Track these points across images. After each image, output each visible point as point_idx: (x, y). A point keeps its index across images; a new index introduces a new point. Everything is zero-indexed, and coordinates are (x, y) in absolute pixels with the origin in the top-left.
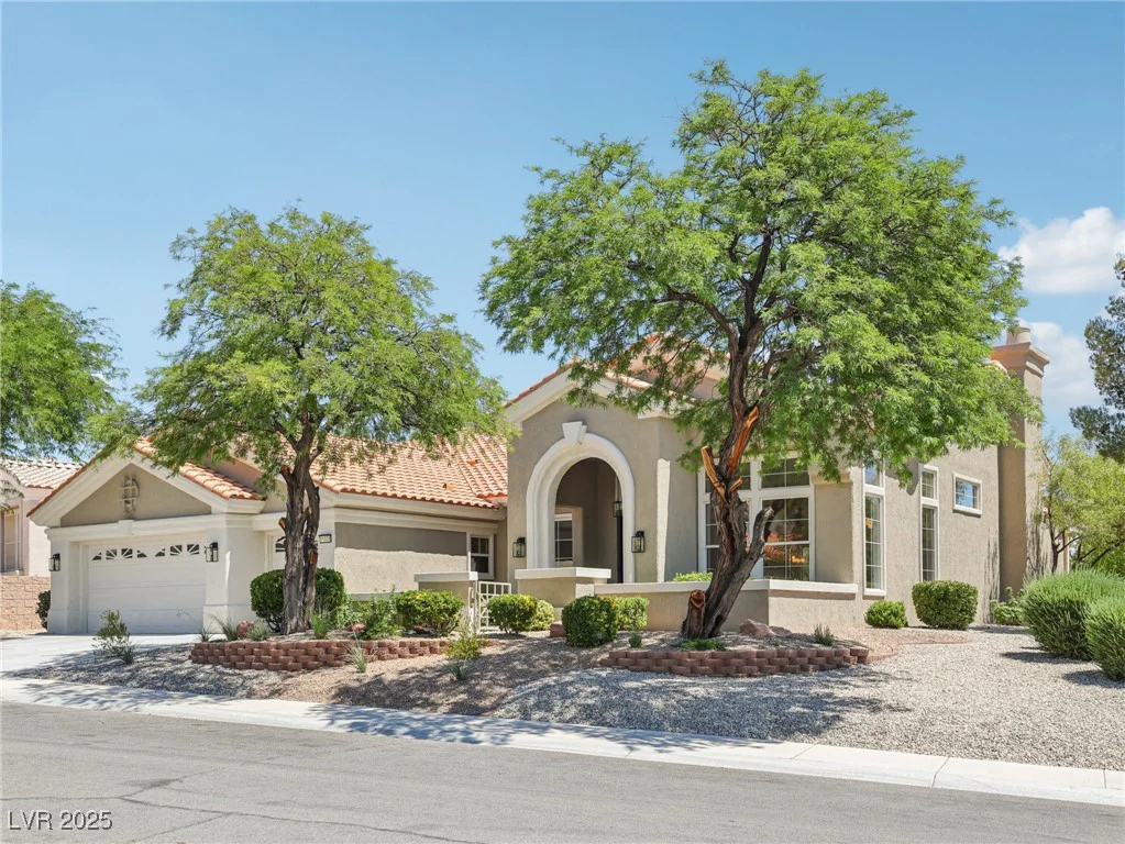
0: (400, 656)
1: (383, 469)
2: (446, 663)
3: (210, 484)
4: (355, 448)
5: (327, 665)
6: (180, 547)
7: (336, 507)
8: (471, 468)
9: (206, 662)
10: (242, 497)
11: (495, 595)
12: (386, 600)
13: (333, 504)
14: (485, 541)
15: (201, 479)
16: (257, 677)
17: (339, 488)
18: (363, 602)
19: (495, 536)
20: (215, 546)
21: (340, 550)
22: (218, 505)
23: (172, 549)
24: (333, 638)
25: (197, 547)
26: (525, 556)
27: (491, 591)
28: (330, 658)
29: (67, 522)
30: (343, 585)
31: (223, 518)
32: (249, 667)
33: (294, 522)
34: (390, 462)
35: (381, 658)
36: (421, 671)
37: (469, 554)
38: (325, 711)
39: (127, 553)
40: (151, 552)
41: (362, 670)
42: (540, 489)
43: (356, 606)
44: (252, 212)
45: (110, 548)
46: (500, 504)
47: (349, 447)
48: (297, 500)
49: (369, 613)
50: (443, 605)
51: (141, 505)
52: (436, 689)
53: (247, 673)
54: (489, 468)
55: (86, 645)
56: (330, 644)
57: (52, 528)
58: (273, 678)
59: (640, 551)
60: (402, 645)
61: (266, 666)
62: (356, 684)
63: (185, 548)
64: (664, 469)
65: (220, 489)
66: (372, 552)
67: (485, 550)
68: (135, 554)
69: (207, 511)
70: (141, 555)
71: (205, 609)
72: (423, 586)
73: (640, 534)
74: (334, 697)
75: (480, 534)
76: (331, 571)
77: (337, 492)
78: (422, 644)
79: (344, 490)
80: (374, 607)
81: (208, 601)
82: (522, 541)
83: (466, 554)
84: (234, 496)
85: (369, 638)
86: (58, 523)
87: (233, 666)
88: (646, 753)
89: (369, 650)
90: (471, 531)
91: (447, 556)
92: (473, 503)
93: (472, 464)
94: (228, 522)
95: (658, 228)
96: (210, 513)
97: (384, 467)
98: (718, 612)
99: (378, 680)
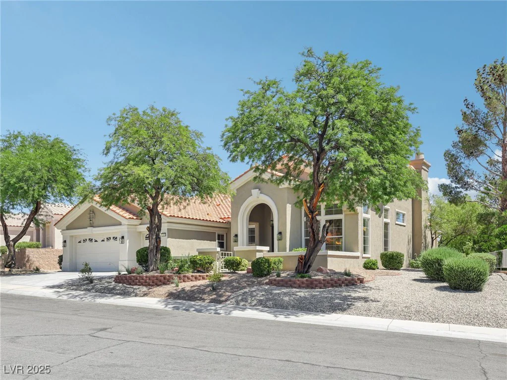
0: (191, 281)
1: (185, 208)
2: (208, 283)
3: (121, 213)
4: (175, 199)
5: (165, 284)
6: (110, 238)
7: (168, 222)
8: (218, 207)
9: (120, 283)
10: (133, 218)
11: (226, 257)
12: (186, 258)
13: (166, 221)
14: (223, 236)
15: (118, 211)
16: (139, 288)
17: (169, 215)
18: (178, 260)
19: (226, 234)
20: (123, 237)
21: (169, 239)
22: (124, 221)
23: (107, 239)
24: (167, 273)
25: (116, 238)
26: (237, 242)
27: (225, 255)
28: (165, 281)
29: (69, 228)
30: (170, 253)
31: (126, 227)
32: (136, 284)
33: (152, 228)
34: (188, 205)
35: (184, 281)
36: (199, 286)
37: (217, 241)
38: (164, 302)
39: (91, 240)
40: (99, 240)
41: (177, 286)
42: (243, 215)
43: (175, 261)
44: (137, 107)
45: (84, 238)
46: (228, 221)
47: (173, 199)
48: (153, 220)
49: (180, 264)
50: (207, 261)
51: (96, 222)
52: (205, 293)
53: (135, 287)
54: (224, 207)
55: (76, 276)
56: (166, 275)
57: (63, 230)
58: (144, 289)
59: (280, 240)
60: (192, 276)
61: (142, 284)
62: (175, 291)
63: (112, 238)
64: (289, 207)
65: (125, 215)
66: (180, 240)
67: (223, 239)
68: (93, 241)
69: (120, 224)
70: (96, 241)
71: (119, 262)
72: (200, 253)
73: (280, 233)
74: (167, 296)
75: (221, 233)
76: (166, 247)
77: (168, 217)
78: (200, 276)
79: (170, 216)
80: (182, 262)
81: (120, 259)
82: (236, 236)
83: (216, 241)
84: (130, 218)
85: (180, 273)
86: (65, 228)
87: (130, 284)
88: (281, 318)
89: (180, 278)
90: (218, 232)
91: (209, 241)
92: (218, 221)
93: (218, 206)
94: (128, 228)
95: (287, 113)
96: (121, 225)
97: (185, 207)
98: (309, 264)
99: (183, 290)
